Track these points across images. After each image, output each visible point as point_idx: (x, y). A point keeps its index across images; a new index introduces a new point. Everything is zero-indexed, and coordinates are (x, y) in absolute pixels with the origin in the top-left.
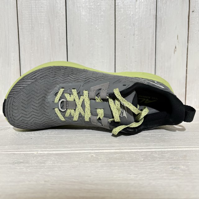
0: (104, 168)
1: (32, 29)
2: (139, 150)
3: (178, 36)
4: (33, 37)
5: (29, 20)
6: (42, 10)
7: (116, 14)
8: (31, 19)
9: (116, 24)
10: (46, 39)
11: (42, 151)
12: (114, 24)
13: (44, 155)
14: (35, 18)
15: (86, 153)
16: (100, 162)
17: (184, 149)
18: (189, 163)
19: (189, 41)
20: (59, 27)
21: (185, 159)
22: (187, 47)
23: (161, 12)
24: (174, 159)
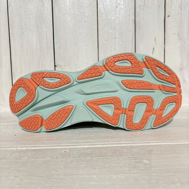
0: (73, 163)
1: (22, 34)
2: (110, 146)
3: (155, 38)
4: (23, 41)
5: (19, 25)
6: (31, 17)
7: (98, 19)
8: (20, 25)
9: (98, 28)
10: (34, 42)
11: (21, 147)
12: (97, 28)
13: (22, 151)
14: (24, 24)
15: (61, 149)
16: (71, 157)
17: (153, 144)
18: (152, 158)
19: (166, 43)
20: (46, 32)
21: (150, 153)
22: (164, 48)
23: (139, 17)
24: (140, 153)
